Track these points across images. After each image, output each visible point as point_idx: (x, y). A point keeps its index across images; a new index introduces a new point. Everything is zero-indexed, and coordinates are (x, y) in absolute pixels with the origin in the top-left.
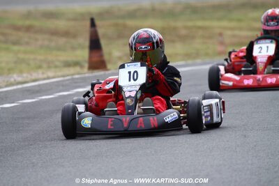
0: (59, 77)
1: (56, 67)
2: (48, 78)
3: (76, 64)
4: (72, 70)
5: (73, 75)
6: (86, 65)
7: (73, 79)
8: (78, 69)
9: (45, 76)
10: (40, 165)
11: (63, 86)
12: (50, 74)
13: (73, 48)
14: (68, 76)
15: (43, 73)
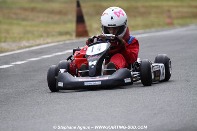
0: (55, 42)
1: (53, 36)
2: (48, 43)
3: (67, 33)
4: (64, 38)
5: (65, 41)
6: (74, 34)
7: (65, 44)
8: (68, 37)
9: (45, 42)
10: (43, 103)
11: (58, 48)
12: (49, 40)
13: (65, 23)
14: (61, 41)
15: (44, 40)
